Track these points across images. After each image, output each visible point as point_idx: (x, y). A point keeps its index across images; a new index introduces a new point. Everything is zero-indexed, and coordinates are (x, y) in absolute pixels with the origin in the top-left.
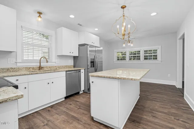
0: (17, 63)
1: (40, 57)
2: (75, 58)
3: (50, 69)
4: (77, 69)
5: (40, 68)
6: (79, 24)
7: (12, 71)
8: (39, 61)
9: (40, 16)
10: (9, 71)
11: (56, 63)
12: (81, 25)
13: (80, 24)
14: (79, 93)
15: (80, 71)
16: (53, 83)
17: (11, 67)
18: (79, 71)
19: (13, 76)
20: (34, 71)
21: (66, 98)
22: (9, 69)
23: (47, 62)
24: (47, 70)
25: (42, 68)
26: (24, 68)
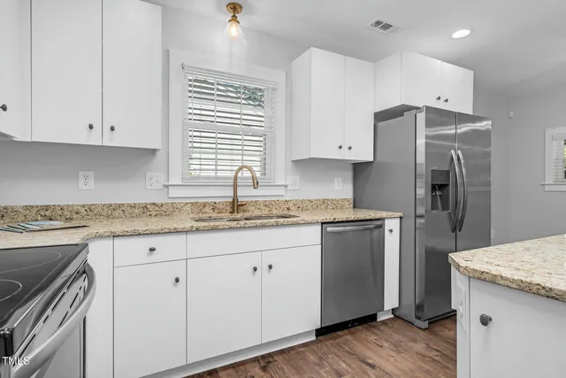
0: (167, 186)
1: (236, 168)
2: (359, 169)
3: (265, 212)
4: (368, 217)
5: (236, 206)
6: (378, 23)
7: (154, 213)
8: (231, 182)
9: (234, 18)
10: (149, 213)
11: (289, 187)
12: (387, 27)
13: (385, 21)
14: (373, 317)
15: (381, 226)
16: (270, 267)
17: (152, 202)
18: (379, 224)
19: (139, 234)
20: (215, 215)
21: (321, 332)
22: (148, 206)
23: (256, 184)
24: (257, 213)
25: (241, 208)
26: (187, 204)
